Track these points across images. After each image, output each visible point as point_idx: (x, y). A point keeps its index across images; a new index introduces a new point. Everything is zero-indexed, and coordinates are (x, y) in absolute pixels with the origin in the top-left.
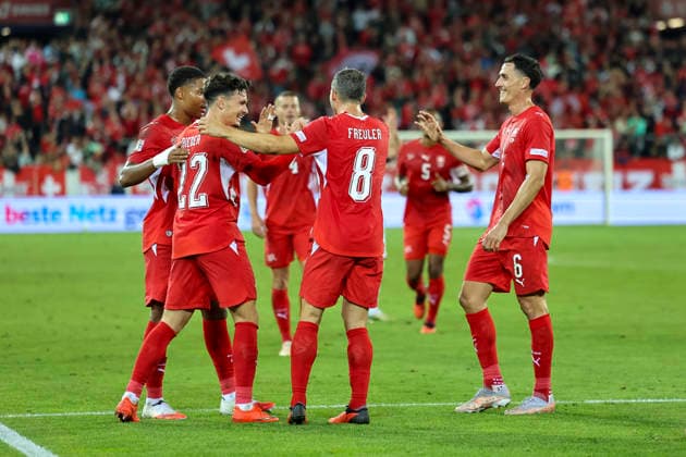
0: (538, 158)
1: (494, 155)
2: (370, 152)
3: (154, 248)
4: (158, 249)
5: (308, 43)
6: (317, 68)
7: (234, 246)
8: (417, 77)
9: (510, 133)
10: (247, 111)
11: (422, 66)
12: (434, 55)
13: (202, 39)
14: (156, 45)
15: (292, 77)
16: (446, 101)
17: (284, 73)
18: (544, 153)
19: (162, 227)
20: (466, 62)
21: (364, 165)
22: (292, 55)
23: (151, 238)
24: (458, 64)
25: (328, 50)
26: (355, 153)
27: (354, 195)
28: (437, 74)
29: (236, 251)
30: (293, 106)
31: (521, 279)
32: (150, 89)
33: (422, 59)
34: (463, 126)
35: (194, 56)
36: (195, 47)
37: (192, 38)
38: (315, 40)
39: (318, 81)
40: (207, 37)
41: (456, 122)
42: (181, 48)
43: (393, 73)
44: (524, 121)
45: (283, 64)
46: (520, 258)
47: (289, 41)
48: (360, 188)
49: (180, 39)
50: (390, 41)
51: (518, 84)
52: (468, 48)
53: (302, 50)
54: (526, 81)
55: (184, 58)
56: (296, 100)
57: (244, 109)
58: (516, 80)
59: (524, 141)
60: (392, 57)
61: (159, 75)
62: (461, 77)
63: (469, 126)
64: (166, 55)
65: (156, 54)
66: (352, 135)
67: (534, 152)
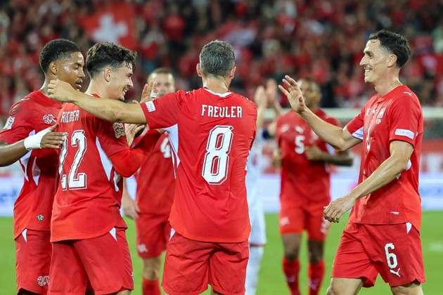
0: (404, 139)
1: (354, 135)
2: (227, 132)
3: (24, 234)
4: (27, 235)
5: (181, 16)
6: (190, 41)
7: (113, 232)
8: (297, 51)
9: (375, 114)
10: (132, 84)
11: (302, 40)
12: (315, 28)
13: (68, 10)
14: (18, 17)
15: (164, 51)
16: (328, 76)
17: (154, 46)
18: (409, 134)
19: (34, 210)
20: (350, 35)
21: (219, 145)
22: (164, 28)
23: (21, 222)
24: (341, 38)
25: (202, 23)
26: (208, 131)
27: (208, 176)
28: (318, 48)
29: (114, 236)
30: (167, 84)
31: (395, 269)
32: (12, 65)
33: (302, 32)
34: (347, 103)
35: (59, 29)
36: (59, 18)
37: (57, 9)
38: (187, 12)
39: (190, 55)
40: (73, 8)
41: (339, 99)
42: (45, 20)
43: (271, 47)
44: (390, 102)
45: (154, 37)
46: (393, 247)
47: (160, 13)
48: (215, 169)
49: (43, 9)
50: (268, 12)
51: (383, 62)
52: (350, 21)
53: (174, 22)
54: (392, 59)
55: (47, 31)
56: (170, 77)
57: (130, 82)
58: (382, 57)
59: (391, 120)
60: (270, 30)
61: (22, 49)
62: (345, 51)
63: (354, 104)
64: (29, 28)
65: (18, 27)
66: (206, 112)
67: (400, 132)
